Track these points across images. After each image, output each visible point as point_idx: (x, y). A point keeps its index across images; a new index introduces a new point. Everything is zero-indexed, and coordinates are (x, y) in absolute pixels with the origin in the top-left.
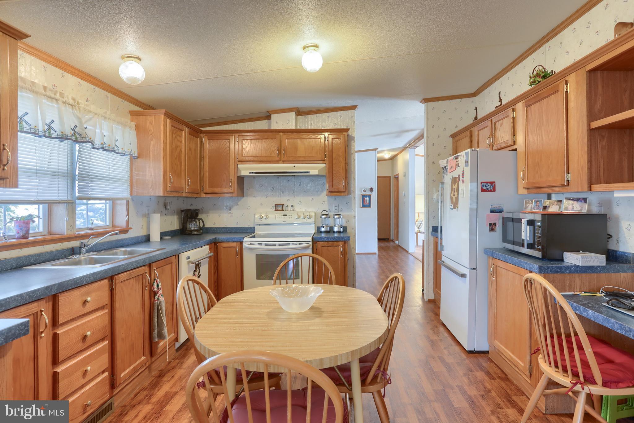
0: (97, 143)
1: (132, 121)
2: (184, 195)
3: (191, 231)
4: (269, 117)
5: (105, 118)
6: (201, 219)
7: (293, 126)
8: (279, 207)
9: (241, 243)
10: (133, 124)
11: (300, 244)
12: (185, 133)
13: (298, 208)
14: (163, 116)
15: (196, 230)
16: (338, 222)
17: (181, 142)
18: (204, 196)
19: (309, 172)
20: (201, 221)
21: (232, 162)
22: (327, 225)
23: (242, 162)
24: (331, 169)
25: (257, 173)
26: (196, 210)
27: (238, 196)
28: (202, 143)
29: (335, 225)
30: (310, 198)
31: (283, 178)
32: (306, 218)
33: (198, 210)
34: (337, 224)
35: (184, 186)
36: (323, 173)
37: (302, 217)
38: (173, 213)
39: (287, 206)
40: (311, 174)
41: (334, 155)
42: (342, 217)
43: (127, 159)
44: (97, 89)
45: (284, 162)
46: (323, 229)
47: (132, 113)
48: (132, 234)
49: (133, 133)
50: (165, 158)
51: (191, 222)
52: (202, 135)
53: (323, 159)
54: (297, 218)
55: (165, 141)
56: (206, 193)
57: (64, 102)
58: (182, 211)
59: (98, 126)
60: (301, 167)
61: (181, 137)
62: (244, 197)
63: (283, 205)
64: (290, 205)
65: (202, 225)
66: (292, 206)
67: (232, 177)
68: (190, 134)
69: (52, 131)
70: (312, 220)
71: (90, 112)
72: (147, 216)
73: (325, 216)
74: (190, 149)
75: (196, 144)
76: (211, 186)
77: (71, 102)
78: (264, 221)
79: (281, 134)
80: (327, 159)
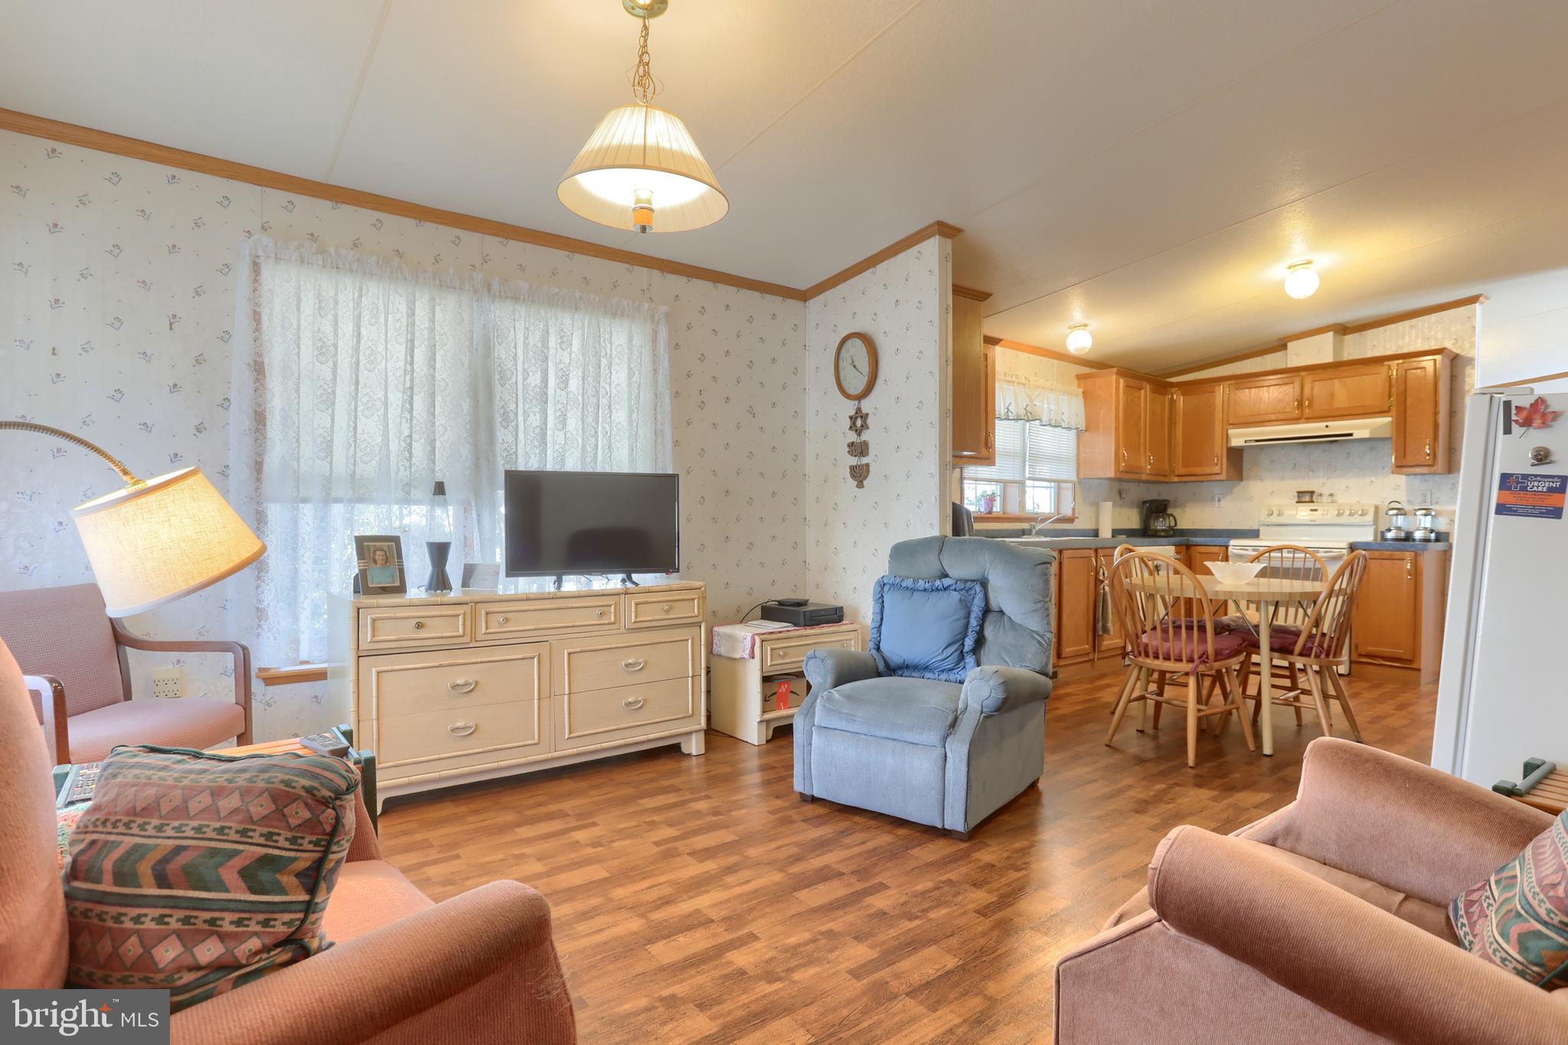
0: (1045, 419)
1: (1079, 387)
2: (1144, 477)
3: (1157, 531)
4: (1284, 347)
5: (1052, 390)
6: (1172, 515)
7: (1328, 358)
8: (1306, 497)
9: (1227, 547)
10: (1081, 390)
11: (1326, 552)
12: (1146, 393)
13: (1341, 499)
14: (1114, 376)
15: (1163, 530)
16: (1427, 522)
17: (1140, 405)
18: (1176, 479)
19: (1351, 435)
20: (1171, 518)
21: (1218, 427)
22: (1399, 529)
23: (1236, 425)
24: (1402, 426)
25: (1257, 441)
26: (1164, 500)
27: (1229, 479)
28: (1172, 402)
29: (1418, 529)
30: (1367, 480)
31: (1314, 446)
32: (1356, 516)
33: (1168, 501)
34: (1421, 525)
35: (1143, 465)
36: (1387, 433)
37: (1347, 513)
38: (1131, 505)
39: (1321, 495)
40: (1355, 436)
41: (1409, 401)
42: (1433, 513)
43: (1073, 434)
44: (1044, 358)
45: (1309, 419)
46: (1390, 535)
47: (1079, 377)
48: (1078, 525)
49: (1081, 400)
50: (1117, 430)
51: (1157, 518)
52: (1173, 390)
53: (1386, 409)
54: (1338, 515)
55: (1117, 409)
56: (1179, 476)
57: (1018, 383)
58: (1144, 502)
59: (1045, 401)
60: (1337, 427)
61: (1140, 398)
62: (1242, 480)
63: (1312, 493)
64: (1326, 491)
65: (1173, 524)
66: (1331, 495)
67: (1219, 450)
68: (1153, 391)
69: (1010, 414)
70: (1370, 518)
71: (1039, 387)
72: (1096, 506)
73: (1395, 512)
74: (1153, 414)
75: (1163, 405)
76: (1186, 465)
77: (1024, 381)
78: (1274, 519)
79: (1303, 373)
80: (1394, 409)
